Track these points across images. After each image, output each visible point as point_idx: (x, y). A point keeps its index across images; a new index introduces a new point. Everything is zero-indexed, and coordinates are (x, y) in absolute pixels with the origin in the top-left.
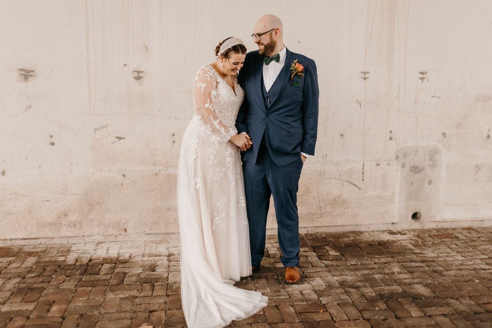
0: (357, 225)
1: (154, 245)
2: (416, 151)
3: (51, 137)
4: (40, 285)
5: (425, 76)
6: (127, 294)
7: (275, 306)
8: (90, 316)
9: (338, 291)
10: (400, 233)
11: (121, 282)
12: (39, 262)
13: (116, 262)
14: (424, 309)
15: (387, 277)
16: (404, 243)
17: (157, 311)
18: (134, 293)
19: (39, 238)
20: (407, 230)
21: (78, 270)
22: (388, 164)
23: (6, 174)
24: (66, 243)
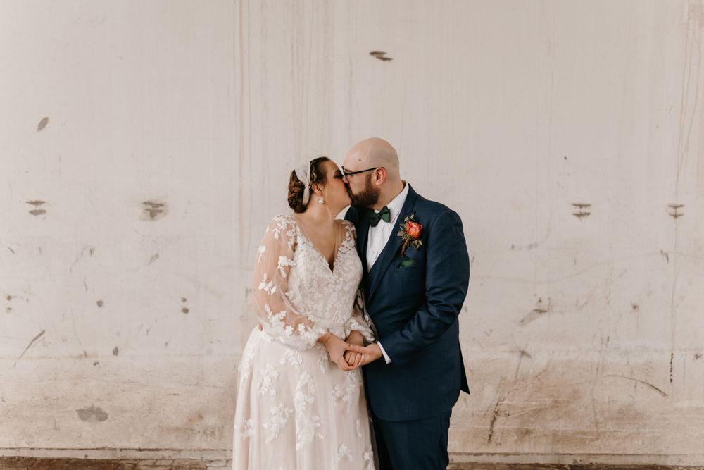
0: (660, 455)
3: (184, 300)
19: (161, 450)
23: (119, 354)
24: (199, 458)
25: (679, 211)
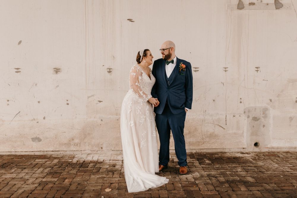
0: (223, 149)
1: (116, 156)
2: (255, 109)
3: (67, 101)
4: (60, 171)
5: (258, 69)
6: (101, 176)
7: (172, 183)
8: (83, 184)
9: (205, 178)
10: (247, 153)
11: (98, 171)
12: (60, 162)
13: (97, 162)
14: (249, 187)
15: (233, 173)
16: (248, 158)
17: (114, 183)
18: (104, 176)
19: (60, 151)
20: (251, 152)
21: (78, 165)
22: (240, 116)
23: (45, 119)
24: (73, 153)
25: (227, 69)
